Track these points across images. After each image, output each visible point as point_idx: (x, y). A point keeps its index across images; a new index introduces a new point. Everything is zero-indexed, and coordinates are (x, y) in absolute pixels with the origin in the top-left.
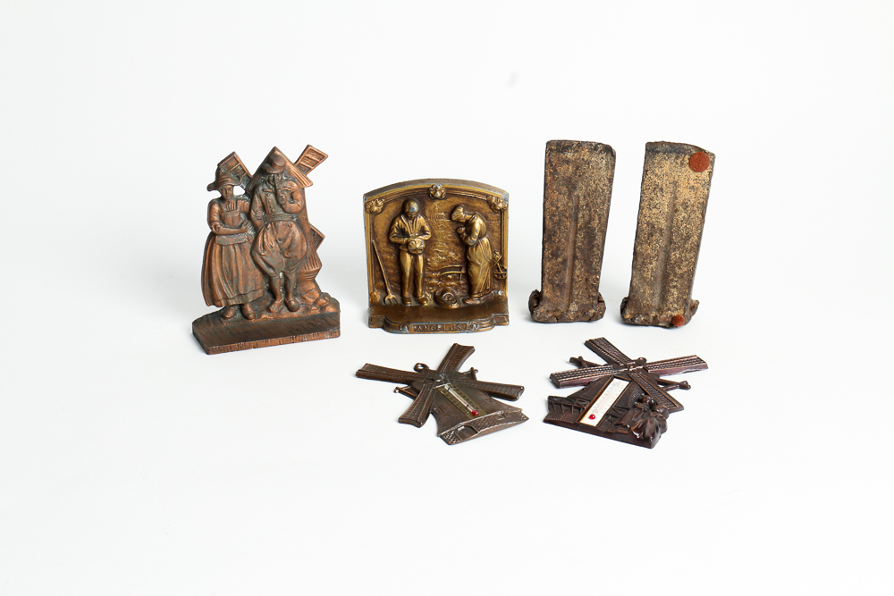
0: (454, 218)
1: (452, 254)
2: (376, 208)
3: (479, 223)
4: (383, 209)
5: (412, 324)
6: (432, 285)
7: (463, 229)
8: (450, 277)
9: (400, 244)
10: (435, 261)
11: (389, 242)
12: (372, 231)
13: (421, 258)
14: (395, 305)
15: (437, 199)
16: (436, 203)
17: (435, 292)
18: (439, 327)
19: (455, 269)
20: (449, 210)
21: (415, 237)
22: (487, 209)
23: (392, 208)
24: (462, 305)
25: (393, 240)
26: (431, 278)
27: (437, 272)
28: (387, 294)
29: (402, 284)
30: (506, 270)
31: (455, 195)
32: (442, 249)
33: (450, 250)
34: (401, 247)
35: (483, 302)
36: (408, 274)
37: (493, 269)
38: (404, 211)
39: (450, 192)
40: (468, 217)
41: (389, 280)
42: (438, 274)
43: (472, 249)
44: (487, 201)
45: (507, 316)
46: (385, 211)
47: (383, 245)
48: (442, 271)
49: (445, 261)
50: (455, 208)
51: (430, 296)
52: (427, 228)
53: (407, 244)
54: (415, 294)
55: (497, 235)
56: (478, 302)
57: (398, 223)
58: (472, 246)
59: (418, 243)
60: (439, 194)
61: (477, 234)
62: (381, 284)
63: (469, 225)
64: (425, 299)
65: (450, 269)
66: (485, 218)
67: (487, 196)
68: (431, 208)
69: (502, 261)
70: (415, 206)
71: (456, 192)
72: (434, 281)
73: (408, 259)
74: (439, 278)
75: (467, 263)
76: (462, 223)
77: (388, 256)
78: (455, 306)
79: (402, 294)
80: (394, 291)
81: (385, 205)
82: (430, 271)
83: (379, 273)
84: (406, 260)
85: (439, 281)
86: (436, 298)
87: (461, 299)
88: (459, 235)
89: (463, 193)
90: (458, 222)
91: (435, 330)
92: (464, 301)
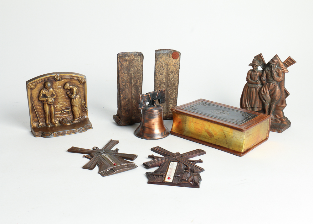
0: (65, 88)
1: (65, 103)
2: (32, 87)
3: (75, 89)
4: (35, 87)
5: (55, 133)
6: (58, 117)
7: (69, 92)
8: (65, 113)
9: (44, 101)
10: (58, 106)
11: (39, 100)
12: (30, 97)
13: (52, 106)
14: (44, 127)
15: (58, 80)
16: (58, 82)
17: (59, 120)
18: (66, 132)
19: (67, 109)
20: (63, 85)
21: (50, 97)
22: (78, 83)
23: (39, 86)
24: (72, 124)
25: (40, 99)
26: (57, 114)
27: (59, 111)
28: (39, 123)
29: (45, 118)
30: (87, 108)
31: (65, 78)
32: (61, 101)
33: (64, 101)
34: (44, 102)
35: (79, 122)
36: (48, 113)
37: (82, 108)
38: (44, 87)
39: (63, 77)
40: (71, 87)
41: (39, 117)
42: (60, 112)
43: (74, 100)
44: (78, 80)
45: (91, 125)
46: (36, 87)
47: (36, 102)
48: (61, 111)
49: (62, 106)
50: (65, 84)
51: (57, 122)
52: (54, 93)
53: (47, 101)
54: (51, 122)
55: (82, 93)
56: (77, 122)
57: (43, 91)
58: (73, 99)
59: (51, 100)
60: (58, 78)
61: (75, 93)
62: (36, 119)
63: (71, 90)
64: (56, 123)
65: (65, 109)
66: (77, 87)
67: (78, 77)
68: (56, 85)
69: (85, 104)
70: (49, 84)
71: (65, 77)
72: (58, 115)
73: (47, 107)
74: (60, 114)
75: (72, 106)
76: (69, 90)
77: (38, 107)
78: (69, 124)
79: (46, 122)
80: (42, 122)
81: (36, 85)
82: (56, 111)
83: (35, 115)
84: (46, 108)
85: (61, 115)
86: (60, 122)
87: (70, 121)
88: (68, 95)
89: (68, 77)
90: (67, 89)
91: (65, 134)
92: (72, 122)
